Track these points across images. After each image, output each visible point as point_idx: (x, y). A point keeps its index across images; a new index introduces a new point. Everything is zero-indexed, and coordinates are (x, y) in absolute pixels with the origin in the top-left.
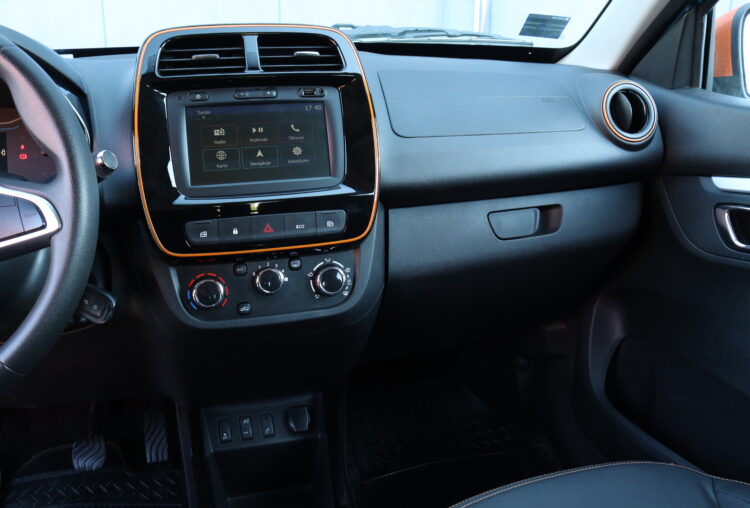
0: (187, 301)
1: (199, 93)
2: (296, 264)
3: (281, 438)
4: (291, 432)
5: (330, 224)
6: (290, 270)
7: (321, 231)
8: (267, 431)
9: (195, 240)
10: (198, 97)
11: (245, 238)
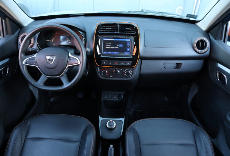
0: (101, 74)
2: (121, 69)
3: (117, 100)
4: (119, 99)
5: (128, 64)
6: (120, 71)
7: (126, 65)
8: (114, 98)
9: (103, 64)
10: (106, 37)
11: (112, 64)
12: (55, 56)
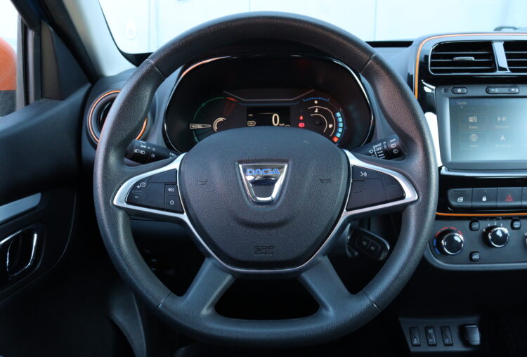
0: (433, 247)
1: (459, 88)
2: (517, 225)
6: (512, 229)
8: (447, 341)
9: (453, 203)
10: (459, 90)
11: (491, 204)
12: (286, 161)
